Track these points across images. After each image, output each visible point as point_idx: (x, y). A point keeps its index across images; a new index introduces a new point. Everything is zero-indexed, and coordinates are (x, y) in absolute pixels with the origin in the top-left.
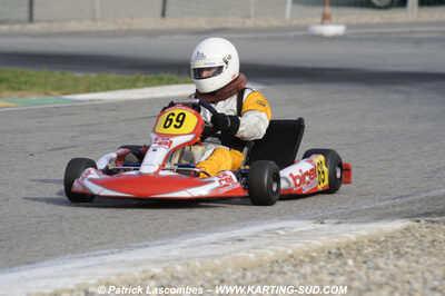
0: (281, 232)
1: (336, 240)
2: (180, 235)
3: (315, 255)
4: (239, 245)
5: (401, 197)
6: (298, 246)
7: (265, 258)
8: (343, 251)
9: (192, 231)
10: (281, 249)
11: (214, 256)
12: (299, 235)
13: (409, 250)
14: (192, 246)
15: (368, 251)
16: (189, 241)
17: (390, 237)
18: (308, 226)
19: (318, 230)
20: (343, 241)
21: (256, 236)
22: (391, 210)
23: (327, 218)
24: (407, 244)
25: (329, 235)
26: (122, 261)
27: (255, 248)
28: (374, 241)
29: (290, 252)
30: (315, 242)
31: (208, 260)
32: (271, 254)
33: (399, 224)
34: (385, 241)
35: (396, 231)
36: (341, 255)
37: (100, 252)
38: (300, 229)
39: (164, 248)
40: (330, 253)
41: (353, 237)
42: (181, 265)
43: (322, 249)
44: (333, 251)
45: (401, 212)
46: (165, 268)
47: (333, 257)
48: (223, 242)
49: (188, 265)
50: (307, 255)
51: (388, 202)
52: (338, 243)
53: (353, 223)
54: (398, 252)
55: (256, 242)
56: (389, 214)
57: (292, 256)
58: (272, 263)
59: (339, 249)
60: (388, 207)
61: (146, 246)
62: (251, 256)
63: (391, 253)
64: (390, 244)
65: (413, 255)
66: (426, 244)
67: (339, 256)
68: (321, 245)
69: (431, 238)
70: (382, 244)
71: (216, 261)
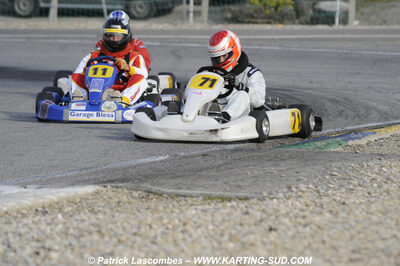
1: (41, 201)
3: (25, 211)
6: (11, 205)
8: (47, 210)
12: (10, 196)
13: (100, 208)
15: (68, 209)
19: (24, 193)
20: (46, 201)
23: (29, 184)
24: (99, 204)
25: (35, 196)
28: (71, 202)
29: (6, 209)
30: (25, 202)
34: (80, 201)
36: (47, 212)
38: (8, 192)
40: (37, 210)
41: (55, 199)
43: (31, 207)
44: (40, 209)
45: (89, 180)
47: (40, 213)
50: (19, 212)
51: (76, 172)
52: (43, 203)
53: (51, 187)
54: (92, 210)
56: (78, 181)
59: (44, 208)
60: (77, 176)
63: (86, 211)
64: (84, 204)
65: (105, 213)
66: (114, 205)
67: (45, 213)
68: (29, 204)
69: (116, 200)
70: (78, 204)
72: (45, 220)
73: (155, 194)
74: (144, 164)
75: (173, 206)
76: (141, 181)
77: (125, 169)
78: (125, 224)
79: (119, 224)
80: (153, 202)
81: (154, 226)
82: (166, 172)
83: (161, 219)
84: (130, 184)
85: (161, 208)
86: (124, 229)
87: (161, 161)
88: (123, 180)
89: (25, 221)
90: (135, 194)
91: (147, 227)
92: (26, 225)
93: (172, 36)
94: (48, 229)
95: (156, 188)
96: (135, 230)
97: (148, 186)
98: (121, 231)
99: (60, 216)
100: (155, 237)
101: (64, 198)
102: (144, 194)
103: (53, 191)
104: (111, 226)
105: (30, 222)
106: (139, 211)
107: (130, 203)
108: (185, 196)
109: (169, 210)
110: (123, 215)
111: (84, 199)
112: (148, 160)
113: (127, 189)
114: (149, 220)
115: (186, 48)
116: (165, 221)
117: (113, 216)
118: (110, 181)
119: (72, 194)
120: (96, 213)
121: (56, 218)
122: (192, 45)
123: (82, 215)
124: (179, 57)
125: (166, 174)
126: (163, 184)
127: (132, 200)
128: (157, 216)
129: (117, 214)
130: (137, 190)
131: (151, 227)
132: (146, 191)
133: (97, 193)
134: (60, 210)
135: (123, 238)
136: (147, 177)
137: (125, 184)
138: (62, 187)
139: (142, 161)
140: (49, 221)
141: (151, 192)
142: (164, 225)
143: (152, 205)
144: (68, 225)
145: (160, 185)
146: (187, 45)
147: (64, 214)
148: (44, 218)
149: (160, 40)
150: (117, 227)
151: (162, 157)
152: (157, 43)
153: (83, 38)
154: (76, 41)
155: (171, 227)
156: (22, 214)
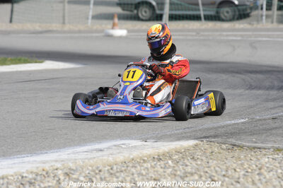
0: (123, 146)
1: (157, 151)
2: (64, 147)
3: (146, 159)
4: (100, 153)
5: (188, 128)
6: (135, 154)
7: (118, 160)
8: (161, 157)
9: (70, 146)
10: (127, 155)
11: (89, 159)
12: (135, 148)
13: (198, 156)
14: (74, 153)
15: (175, 157)
16: (70, 150)
18: (138, 143)
20: (160, 151)
21: (109, 148)
23: (148, 139)
24: (197, 153)
25: (152, 148)
26: (35, 161)
27: (112, 154)
28: (178, 152)
29: (132, 157)
30: (145, 152)
31: (87, 161)
32: (122, 158)
33: (192, 143)
34: (185, 152)
35: (189, 146)
38: (133, 145)
39: (57, 154)
40: (154, 158)
41: (166, 150)
42: (72, 163)
43: (150, 156)
44: (156, 157)
45: (190, 136)
46: (63, 164)
47: (156, 160)
48: (92, 151)
49: (76, 163)
50: (141, 158)
51: (181, 131)
52: (159, 153)
53: (164, 141)
54: (193, 158)
55: (110, 151)
56: (183, 137)
57: (133, 159)
58: (122, 163)
59: (159, 156)
60: (182, 134)
61: (46, 153)
62: (111, 159)
63: (189, 158)
65: (202, 160)
66: (208, 154)
67: (160, 160)
68: (149, 153)
69: (210, 150)
70: (183, 153)
71: (91, 161)
72: (160, 165)
73: (238, 146)
74: (230, 125)
75: (252, 155)
76: (228, 137)
77: (216, 128)
78: (217, 169)
80: (237, 152)
81: (238, 170)
82: (246, 130)
83: (242, 164)
84: (219, 140)
85: (242, 157)
86: (216, 171)
87: (242, 123)
88: (215, 136)
89: (145, 165)
90: (224, 146)
91: (233, 171)
92: (147, 168)
93: (250, 33)
94: (162, 170)
95: (238, 142)
96: (224, 173)
97: (233, 141)
99: (170, 162)
100: (239, 178)
101: (173, 149)
102: (230, 147)
103: (165, 144)
105: (149, 166)
106: (226, 159)
107: (220, 153)
108: (260, 148)
109: (248, 159)
110: (215, 162)
111: (187, 150)
112: (233, 122)
113: (218, 143)
114: (235, 165)
115: (260, 41)
116: (246, 166)
117: (208, 162)
118: (205, 137)
119: (178, 146)
120: (195, 160)
121: (167, 163)
122: (264, 39)
123: (186, 161)
124: (255, 48)
125: (246, 132)
126: (243, 140)
127: (222, 151)
128: (240, 162)
129: (210, 161)
130: (225, 144)
131: (235, 170)
132: (231, 144)
133: (196, 145)
134: (170, 158)
135: (215, 179)
136: (232, 134)
137: (216, 139)
138: (171, 141)
139: (229, 122)
140: (163, 166)
141: (235, 145)
142: (245, 169)
143: (236, 155)
144: (176, 168)
145: (240, 140)
146: (260, 39)
147: (173, 161)
148: (159, 163)
149: (241, 36)
150: (211, 171)
151: (243, 120)
152: (239, 38)
153: (186, 35)
154: (181, 37)
155: (250, 170)
156: (144, 160)
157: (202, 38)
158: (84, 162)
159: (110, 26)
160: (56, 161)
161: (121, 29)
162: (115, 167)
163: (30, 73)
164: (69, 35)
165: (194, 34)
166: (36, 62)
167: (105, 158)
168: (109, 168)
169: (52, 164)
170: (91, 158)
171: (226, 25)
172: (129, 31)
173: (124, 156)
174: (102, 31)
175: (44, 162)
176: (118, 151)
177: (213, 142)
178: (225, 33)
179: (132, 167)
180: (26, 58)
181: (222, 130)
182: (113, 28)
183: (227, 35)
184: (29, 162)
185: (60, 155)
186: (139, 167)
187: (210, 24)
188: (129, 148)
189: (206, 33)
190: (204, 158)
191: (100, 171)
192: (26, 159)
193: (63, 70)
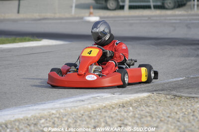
0: (98, 98)
1: (122, 101)
2: (57, 99)
3: (114, 106)
4: (83, 103)
6: (107, 103)
7: (95, 107)
8: (125, 105)
9: (61, 98)
10: (101, 104)
11: (75, 107)
12: (106, 99)
14: (64, 103)
16: (62, 101)
17: (143, 99)
19: (113, 97)
20: (124, 101)
21: (88, 99)
22: (140, 89)
23: (115, 92)
24: (150, 102)
25: (119, 99)
26: (37, 109)
27: (90, 103)
28: (136, 101)
29: (104, 105)
30: (113, 101)
31: (73, 108)
32: (97, 105)
33: (145, 95)
35: (144, 97)
36: (124, 106)
37: (26, 106)
38: (106, 97)
39: (52, 104)
40: (120, 105)
41: (128, 100)
43: (117, 104)
44: (121, 105)
45: (145, 90)
46: (57, 111)
47: (121, 107)
48: (76, 101)
49: (65, 110)
50: (111, 106)
52: (123, 102)
53: (127, 94)
55: (89, 101)
56: (140, 91)
57: (105, 107)
58: (97, 109)
59: (123, 104)
61: (45, 103)
62: (90, 106)
63: (144, 105)
64: (143, 102)
65: (153, 106)
66: (157, 102)
68: (116, 102)
69: (159, 100)
70: (140, 102)
71: (76, 108)
73: (179, 97)
74: (172, 82)
75: (188, 103)
76: (171, 90)
77: (163, 84)
78: (164, 112)
79: (160, 112)
80: (178, 101)
81: (178, 113)
82: (184, 85)
83: (182, 109)
84: (165, 92)
85: (181, 104)
86: (163, 114)
87: (181, 80)
88: (162, 90)
89: (114, 111)
90: (168, 97)
91: (175, 113)
92: (114, 113)
94: (125, 115)
95: (178, 94)
96: (168, 115)
97: (174, 93)
98: (161, 116)
99: (131, 108)
100: (179, 118)
101: (133, 99)
102: (173, 97)
103: (127, 96)
104: (156, 113)
105: (116, 111)
106: (170, 105)
107: (166, 101)
108: (193, 98)
109: (185, 105)
110: (162, 108)
112: (175, 80)
113: (164, 94)
114: (176, 110)
115: (193, 23)
116: (184, 110)
117: (158, 108)
118: (155, 91)
119: (137, 97)
120: (149, 107)
121: (129, 109)
123: (142, 107)
124: (190, 28)
125: (183, 87)
126: (182, 92)
128: (179, 108)
129: (159, 107)
130: (169, 95)
131: (176, 113)
132: (173, 95)
133: (149, 96)
134: (131, 105)
135: (163, 119)
136: (174, 88)
137: (163, 92)
138: (132, 94)
140: (126, 111)
141: (176, 96)
142: (183, 112)
143: (177, 102)
144: (135, 112)
145: (180, 92)
147: (133, 107)
148: (123, 109)
149: (180, 20)
150: (159, 114)
151: (181, 79)
152: (178, 21)
153: (141, 20)
154: (138, 21)
155: (186, 113)
156: (113, 107)
157: (152, 21)
158: (71, 109)
159: (87, 14)
160: (52, 109)
161: (95, 16)
162: (92, 113)
163: (32, 48)
164: (59, 21)
165: (147, 18)
166: (36, 41)
167: (86, 106)
168: (89, 113)
169: (50, 111)
170: (76, 107)
171: (169, 12)
172: (101, 18)
173: (99, 105)
174: (82, 18)
175: (44, 110)
176: (95, 101)
177: (161, 94)
178: (168, 18)
179: (105, 112)
180: (30, 38)
181: (167, 86)
182: (89, 16)
183: (170, 20)
184: (33, 110)
185: (54, 105)
186: (109, 112)
187: (158, 12)
188: (102, 99)
189: (155, 18)
190: (154, 105)
191: (83, 115)
192: (31, 108)
193: (55, 45)
